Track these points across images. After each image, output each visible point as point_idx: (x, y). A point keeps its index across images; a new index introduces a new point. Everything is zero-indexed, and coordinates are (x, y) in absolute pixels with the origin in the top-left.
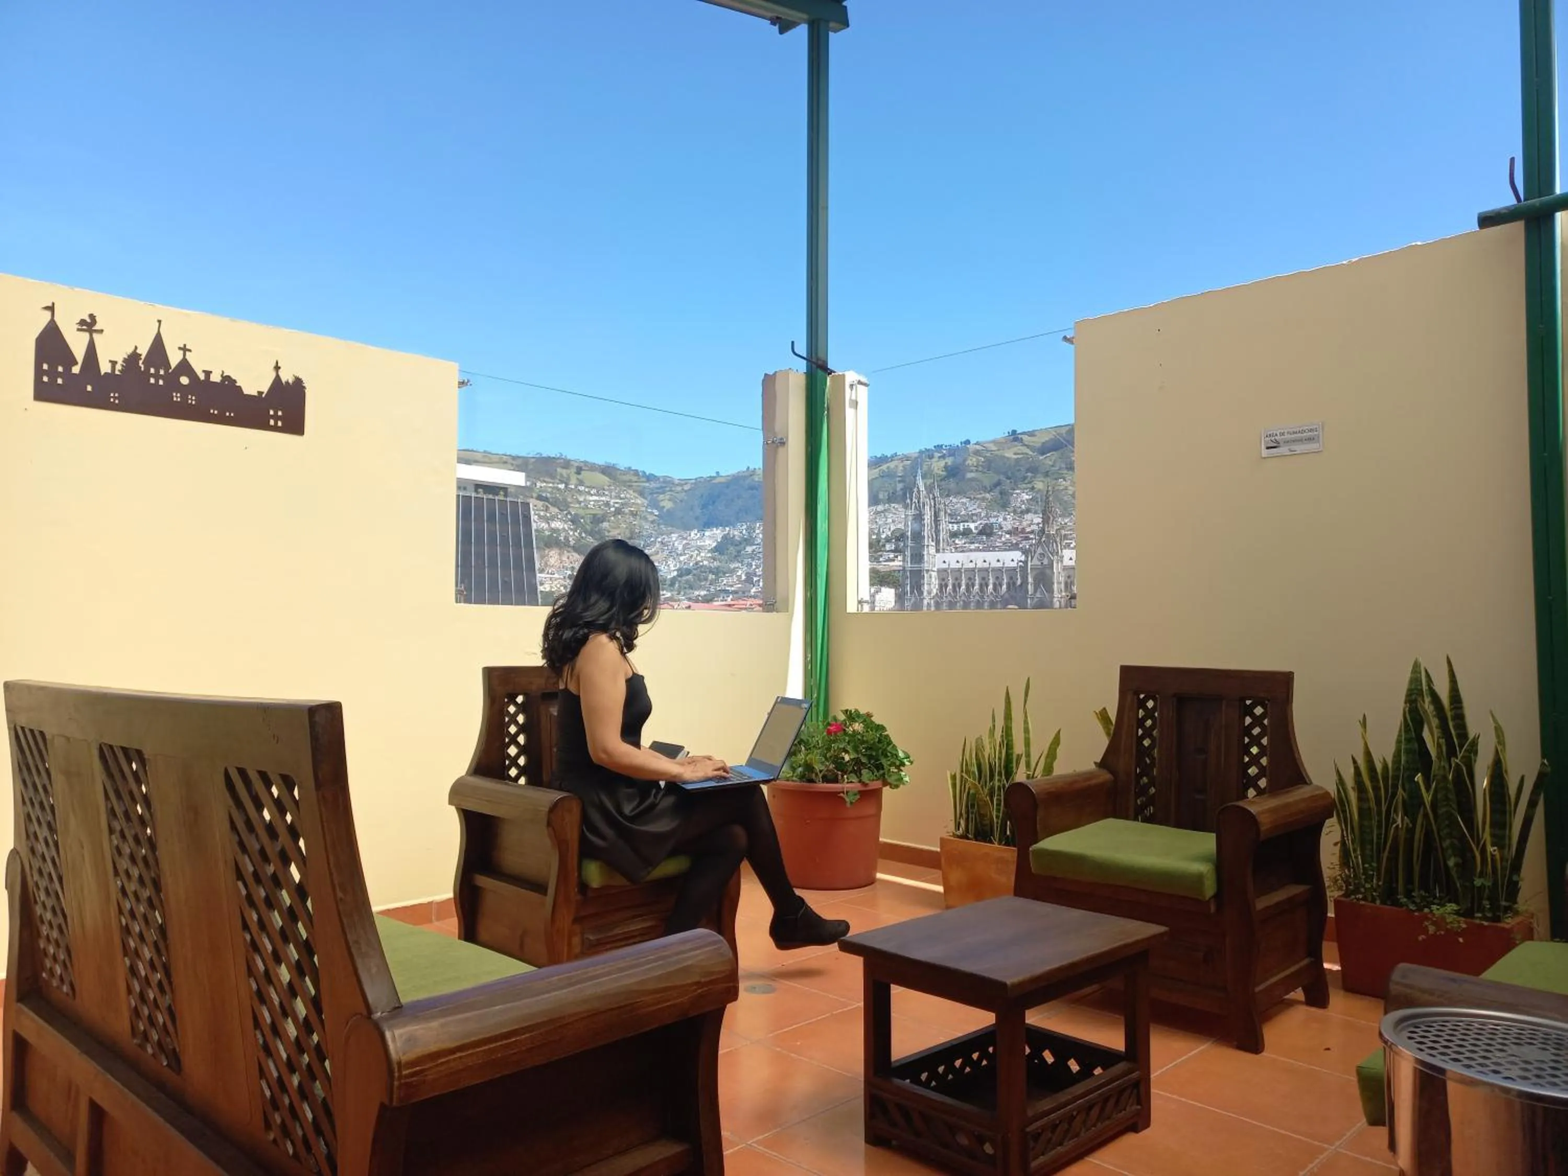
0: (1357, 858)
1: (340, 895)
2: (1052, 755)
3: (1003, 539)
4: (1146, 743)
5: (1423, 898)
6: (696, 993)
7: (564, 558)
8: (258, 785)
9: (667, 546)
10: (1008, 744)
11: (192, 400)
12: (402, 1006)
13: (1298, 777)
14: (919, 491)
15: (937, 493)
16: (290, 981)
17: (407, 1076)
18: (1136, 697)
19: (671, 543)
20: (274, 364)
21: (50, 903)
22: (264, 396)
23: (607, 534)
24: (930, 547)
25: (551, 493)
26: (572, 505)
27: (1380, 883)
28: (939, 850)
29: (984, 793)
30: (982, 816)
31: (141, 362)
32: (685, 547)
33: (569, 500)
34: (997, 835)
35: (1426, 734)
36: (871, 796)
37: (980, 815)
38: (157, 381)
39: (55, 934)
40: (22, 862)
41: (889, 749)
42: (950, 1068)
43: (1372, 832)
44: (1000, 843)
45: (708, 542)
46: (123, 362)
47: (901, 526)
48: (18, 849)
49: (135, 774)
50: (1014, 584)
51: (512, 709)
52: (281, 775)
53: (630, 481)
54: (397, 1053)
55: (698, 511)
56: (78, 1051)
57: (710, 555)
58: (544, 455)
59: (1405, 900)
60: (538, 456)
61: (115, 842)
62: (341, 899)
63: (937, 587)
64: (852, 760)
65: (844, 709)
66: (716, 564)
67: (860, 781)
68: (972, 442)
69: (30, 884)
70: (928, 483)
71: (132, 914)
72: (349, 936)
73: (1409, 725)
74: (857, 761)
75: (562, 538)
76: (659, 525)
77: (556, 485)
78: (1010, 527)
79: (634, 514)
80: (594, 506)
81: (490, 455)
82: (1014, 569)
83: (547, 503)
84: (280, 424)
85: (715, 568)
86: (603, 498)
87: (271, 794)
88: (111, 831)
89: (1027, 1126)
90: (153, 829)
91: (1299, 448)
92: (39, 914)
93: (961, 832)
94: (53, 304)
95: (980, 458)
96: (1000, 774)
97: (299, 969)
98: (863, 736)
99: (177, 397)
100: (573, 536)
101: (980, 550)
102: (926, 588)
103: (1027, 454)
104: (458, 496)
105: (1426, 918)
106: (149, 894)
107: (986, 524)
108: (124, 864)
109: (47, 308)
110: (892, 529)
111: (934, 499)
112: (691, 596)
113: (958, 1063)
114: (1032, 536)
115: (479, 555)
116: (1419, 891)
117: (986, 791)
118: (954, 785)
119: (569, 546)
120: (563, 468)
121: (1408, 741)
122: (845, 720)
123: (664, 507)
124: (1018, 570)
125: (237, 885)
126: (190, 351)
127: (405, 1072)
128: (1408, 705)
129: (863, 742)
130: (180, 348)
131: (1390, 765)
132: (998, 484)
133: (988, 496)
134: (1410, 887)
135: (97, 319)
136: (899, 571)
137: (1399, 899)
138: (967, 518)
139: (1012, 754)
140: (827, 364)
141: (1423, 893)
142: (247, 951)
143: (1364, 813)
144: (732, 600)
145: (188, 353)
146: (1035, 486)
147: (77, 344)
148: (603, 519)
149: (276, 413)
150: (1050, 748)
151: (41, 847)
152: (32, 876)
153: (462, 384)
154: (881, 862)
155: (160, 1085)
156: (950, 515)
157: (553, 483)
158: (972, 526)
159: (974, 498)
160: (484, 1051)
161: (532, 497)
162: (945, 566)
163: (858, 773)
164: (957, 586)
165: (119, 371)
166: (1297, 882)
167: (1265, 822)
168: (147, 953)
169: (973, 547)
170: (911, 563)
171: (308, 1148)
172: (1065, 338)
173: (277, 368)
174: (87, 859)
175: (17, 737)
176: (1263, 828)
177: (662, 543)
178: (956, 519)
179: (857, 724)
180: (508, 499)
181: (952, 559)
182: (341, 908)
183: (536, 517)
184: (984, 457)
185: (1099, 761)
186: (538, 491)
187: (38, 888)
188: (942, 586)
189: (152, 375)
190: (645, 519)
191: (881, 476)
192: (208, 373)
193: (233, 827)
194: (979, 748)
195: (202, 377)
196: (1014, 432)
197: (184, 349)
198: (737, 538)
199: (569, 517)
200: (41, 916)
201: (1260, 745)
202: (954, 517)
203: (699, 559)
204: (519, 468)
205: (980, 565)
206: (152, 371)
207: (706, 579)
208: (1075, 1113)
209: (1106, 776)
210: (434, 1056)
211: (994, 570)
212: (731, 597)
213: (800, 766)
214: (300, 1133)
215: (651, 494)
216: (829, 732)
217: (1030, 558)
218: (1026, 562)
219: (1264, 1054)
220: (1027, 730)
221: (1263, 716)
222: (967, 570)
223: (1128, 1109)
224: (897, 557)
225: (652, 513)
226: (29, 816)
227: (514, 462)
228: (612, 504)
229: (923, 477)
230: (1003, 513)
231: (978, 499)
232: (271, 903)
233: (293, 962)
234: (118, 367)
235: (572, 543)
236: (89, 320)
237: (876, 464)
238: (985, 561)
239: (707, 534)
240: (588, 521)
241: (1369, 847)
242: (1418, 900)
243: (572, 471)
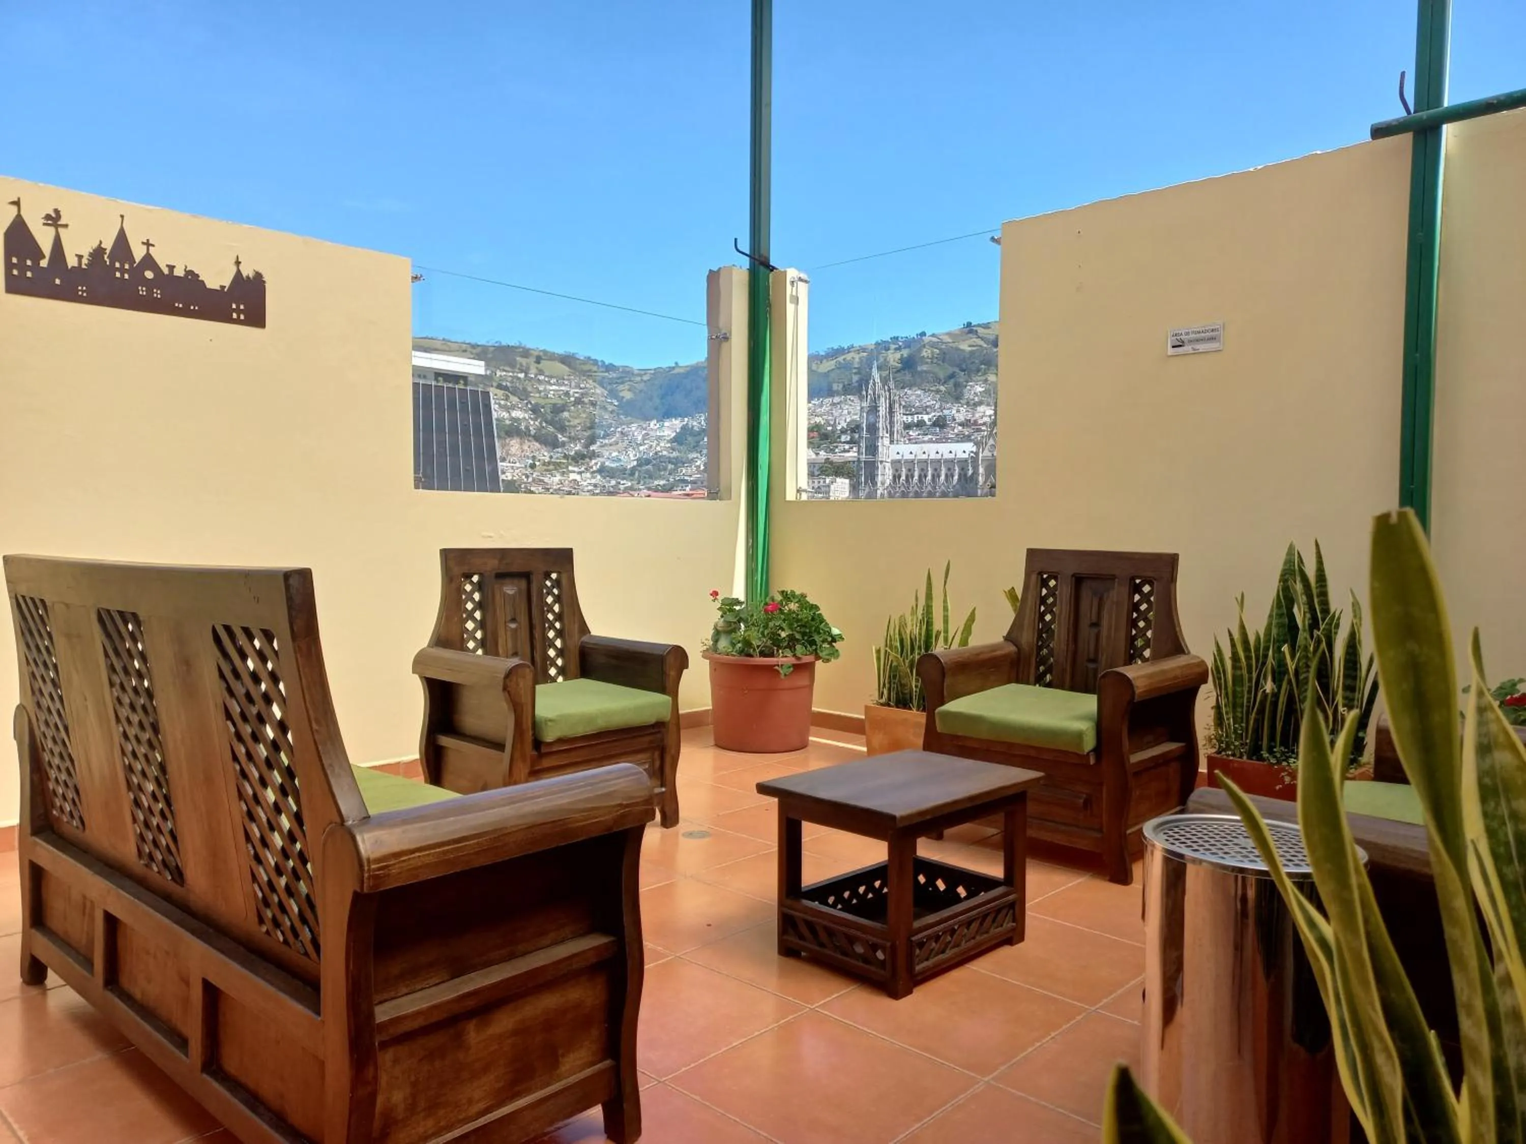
0: (1229, 720)
1: (315, 726)
2: (967, 630)
3: (956, 431)
4: (1048, 617)
5: (1283, 753)
6: (619, 813)
7: (526, 447)
8: (242, 640)
9: (627, 436)
10: (929, 623)
11: (157, 293)
12: (369, 817)
13: (1177, 647)
14: (874, 384)
15: (892, 384)
16: (275, 800)
17: (375, 870)
18: (1040, 577)
19: (631, 433)
20: (234, 260)
21: (57, 750)
22: (226, 290)
23: (567, 424)
24: (884, 439)
25: (512, 382)
26: (532, 395)
27: (1248, 741)
28: (863, 717)
29: (905, 667)
30: (903, 686)
31: (106, 257)
32: (645, 437)
33: (529, 389)
34: (915, 702)
35: (1295, 610)
36: (804, 669)
37: (901, 685)
38: (122, 275)
39: (63, 777)
40: (29, 717)
41: (822, 626)
42: (854, 894)
43: (1243, 697)
44: (918, 710)
45: (666, 433)
46: (90, 256)
47: (857, 417)
48: (25, 704)
49: (132, 634)
50: (965, 475)
51: (468, 588)
52: (261, 630)
53: (590, 371)
54: (366, 851)
55: (657, 401)
56: (92, 873)
57: (669, 445)
58: (504, 343)
59: (1267, 755)
60: (496, 345)
61: (116, 694)
62: (317, 731)
63: (891, 477)
64: (787, 636)
65: (780, 590)
66: (675, 454)
67: (794, 655)
68: (927, 335)
69: (38, 733)
70: (884, 375)
71: (134, 754)
72: (324, 761)
73: (1281, 602)
74: (791, 638)
75: (523, 427)
76: (618, 414)
77: (515, 374)
78: (963, 419)
79: (593, 404)
80: (554, 395)
81: (449, 343)
82: (966, 461)
83: (507, 392)
84: (242, 317)
85: (674, 458)
86: (563, 388)
87: (254, 646)
88: (112, 685)
89: (913, 936)
90: (150, 681)
91: (1202, 347)
92: (47, 759)
93: (883, 700)
94: (19, 199)
95: (935, 350)
96: (920, 648)
97: (283, 791)
98: (798, 615)
99: (143, 291)
100: (534, 425)
101: (934, 442)
102: (879, 479)
103: (980, 346)
104: (416, 385)
105: (1283, 770)
106: (148, 736)
107: (940, 416)
108: (124, 712)
109: (13, 203)
110: (848, 420)
111: (889, 390)
112: (651, 485)
113: (862, 889)
114: (984, 428)
115: (441, 444)
116: (1280, 747)
117: (907, 662)
118: (878, 659)
119: (530, 435)
120: (522, 356)
121: (1280, 616)
122: (781, 600)
123: (623, 397)
124: (970, 461)
125: (226, 724)
126: (153, 245)
127: (373, 867)
128: (1282, 583)
129: (798, 621)
130: (143, 243)
131: (1262, 636)
132: (952, 376)
133: (942, 388)
134: (1273, 744)
135: (61, 213)
136: (854, 462)
137: (1262, 755)
138: (920, 410)
139: (932, 630)
140: (769, 260)
141: (1282, 748)
142: (238, 779)
143: (1237, 680)
144: (691, 490)
145: (151, 248)
146: (989, 378)
147: (44, 238)
148: (563, 408)
149: (238, 307)
150: (965, 625)
151: (46, 702)
152: (39, 728)
153: (415, 278)
154: (813, 729)
155: (167, 897)
156: (904, 407)
157: (513, 372)
158: (926, 418)
159: (929, 390)
160: (439, 852)
161: (492, 386)
162: (899, 457)
163: (791, 647)
164: (909, 477)
165: (86, 265)
166: (1173, 739)
167: (1140, 686)
168: (150, 787)
169: (926, 438)
170: (866, 455)
171: (296, 935)
172: (993, 239)
173: (238, 263)
174: (90, 707)
175: (19, 605)
176: (1137, 691)
177: (622, 433)
178: (911, 410)
179: (792, 604)
180: (468, 388)
181: (905, 450)
182: (316, 737)
183: (497, 406)
184: (940, 349)
185: (1005, 635)
186: (497, 380)
187: (45, 737)
188: (897, 477)
189: (117, 269)
190: (605, 408)
191: (838, 368)
192: (171, 268)
193: (222, 676)
194: (903, 625)
195: (166, 271)
196: (969, 324)
197: (148, 244)
198: (696, 428)
199: (529, 406)
200: (49, 762)
201: (1146, 620)
202: (908, 409)
203: (658, 449)
204: (478, 357)
205: (933, 456)
206: (117, 265)
207: (665, 469)
208: (956, 927)
209: (1012, 648)
210: (396, 855)
211: (946, 461)
212: (690, 486)
213: (739, 642)
214: (288, 923)
215: (610, 384)
216: (766, 611)
217: (981, 450)
218: (977, 454)
219: (1133, 885)
220: (946, 609)
221: (1150, 593)
222: (920, 461)
223: (1005, 925)
224: (852, 448)
225: (611, 403)
226: (33, 675)
227: (474, 351)
228: (571, 393)
229: (879, 368)
230: (957, 405)
231: (932, 391)
232: (256, 737)
233: (277, 785)
234: (85, 261)
235: (533, 432)
236: (54, 215)
237: (832, 356)
238: (937, 453)
239: (666, 424)
240: (549, 411)
241: (1239, 710)
242: (1278, 755)
243: (532, 360)
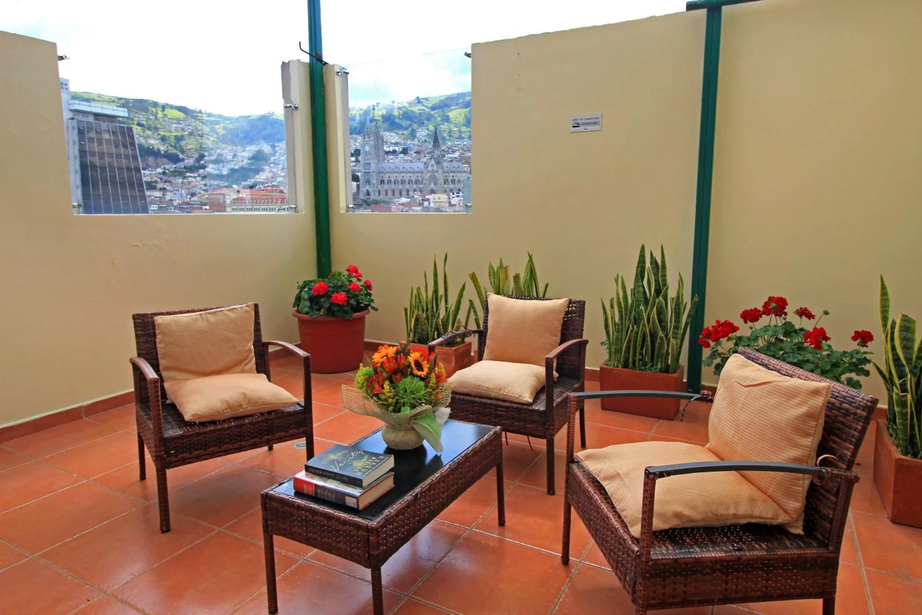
3: (412, 155)
9: (223, 156)
10: (436, 291)
19: (225, 154)
23: (185, 148)
25: (146, 122)
26: (160, 130)
32: (234, 157)
33: (159, 126)
37: (422, 330)
45: (247, 154)
53: (197, 116)
55: (241, 135)
57: (249, 161)
66: (253, 166)
68: (396, 102)
70: (373, 124)
75: (156, 150)
76: (217, 143)
78: (416, 149)
79: (201, 136)
80: (175, 130)
83: (144, 128)
85: (252, 169)
86: (181, 126)
91: (590, 128)
93: (411, 339)
95: (400, 111)
100: (163, 149)
102: (373, 182)
103: (424, 110)
107: (404, 147)
111: (377, 133)
114: (427, 155)
117: (425, 317)
118: (406, 314)
120: (153, 107)
123: (219, 133)
124: (420, 172)
128: (638, 267)
132: (410, 126)
133: (405, 132)
138: (393, 143)
139: (438, 295)
140: (322, 58)
146: (429, 128)
148: (182, 138)
150: (459, 293)
156: (385, 142)
157: (147, 116)
158: (396, 147)
159: (398, 133)
161: (134, 124)
164: (389, 181)
169: (397, 159)
172: (466, 54)
177: (220, 154)
178: (388, 143)
180: (118, 126)
183: (138, 136)
184: (403, 111)
186: (137, 120)
188: (382, 181)
190: (208, 139)
194: (420, 295)
196: (418, 98)
198: (266, 153)
199: (159, 137)
203: (243, 163)
204: (123, 106)
215: (211, 125)
217: (427, 167)
218: (424, 168)
220: (445, 282)
225: (212, 136)
228: (186, 129)
230: (413, 141)
235: (162, 153)
239: (247, 148)
240: (172, 140)
243: (160, 109)
